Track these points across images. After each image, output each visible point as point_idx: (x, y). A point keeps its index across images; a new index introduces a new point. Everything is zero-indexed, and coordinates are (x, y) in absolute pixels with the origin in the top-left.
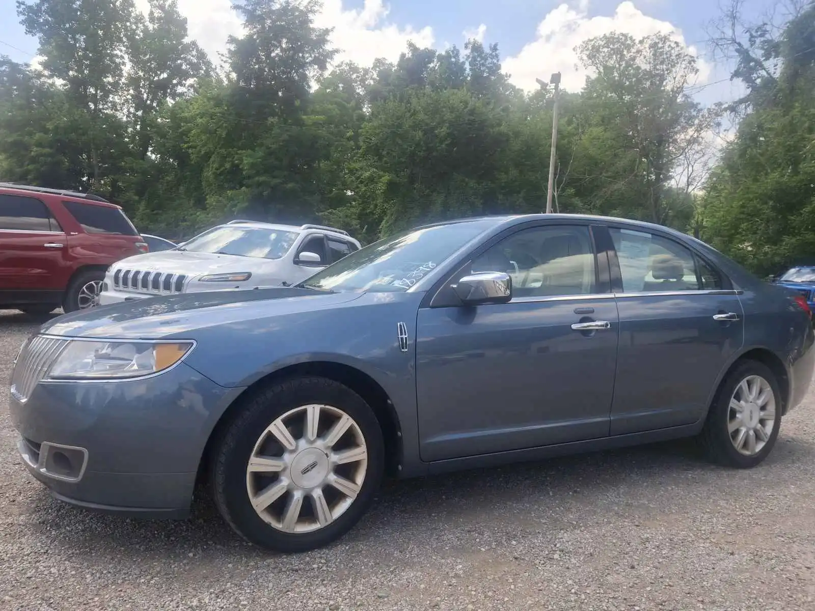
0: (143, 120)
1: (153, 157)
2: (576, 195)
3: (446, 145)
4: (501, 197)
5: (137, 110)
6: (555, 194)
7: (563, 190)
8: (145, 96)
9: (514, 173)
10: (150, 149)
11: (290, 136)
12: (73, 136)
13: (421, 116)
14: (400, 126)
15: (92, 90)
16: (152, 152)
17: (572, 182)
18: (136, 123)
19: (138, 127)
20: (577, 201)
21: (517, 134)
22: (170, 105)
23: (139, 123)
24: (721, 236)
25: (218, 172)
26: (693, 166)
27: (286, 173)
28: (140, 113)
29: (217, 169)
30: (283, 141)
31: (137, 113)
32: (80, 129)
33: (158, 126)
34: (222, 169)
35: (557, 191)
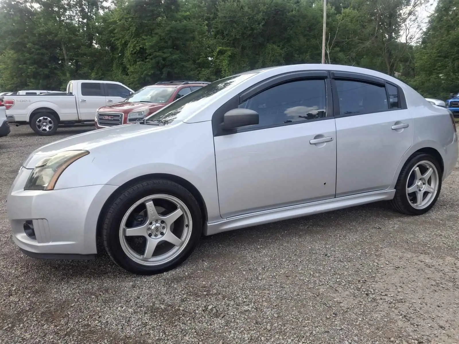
0: (87, 24)
1: (96, 46)
2: (340, 51)
3: (262, 25)
4: (296, 55)
5: (83, 19)
6: (328, 52)
7: (333, 49)
8: (86, 10)
9: (303, 40)
10: (94, 42)
11: (171, 27)
12: (50, 38)
13: (246, 9)
14: (234, 17)
15: (56, 9)
16: (96, 44)
17: (337, 44)
18: (83, 27)
19: (85, 29)
20: (341, 55)
21: (304, 17)
22: (102, 15)
23: (86, 27)
24: (425, 71)
25: (133, 52)
26: (409, 29)
27: (170, 50)
28: (85, 21)
29: (132, 51)
30: (168, 31)
31: (83, 21)
32: (53, 33)
33: (97, 28)
34: (135, 51)
35: (329, 50)
